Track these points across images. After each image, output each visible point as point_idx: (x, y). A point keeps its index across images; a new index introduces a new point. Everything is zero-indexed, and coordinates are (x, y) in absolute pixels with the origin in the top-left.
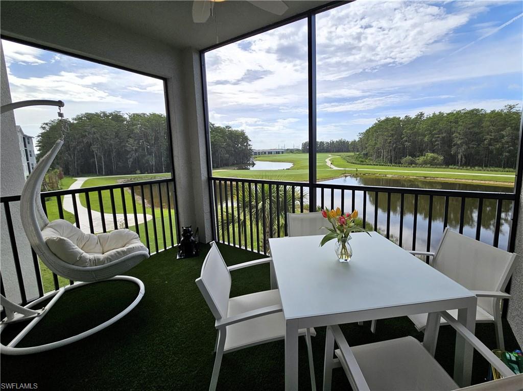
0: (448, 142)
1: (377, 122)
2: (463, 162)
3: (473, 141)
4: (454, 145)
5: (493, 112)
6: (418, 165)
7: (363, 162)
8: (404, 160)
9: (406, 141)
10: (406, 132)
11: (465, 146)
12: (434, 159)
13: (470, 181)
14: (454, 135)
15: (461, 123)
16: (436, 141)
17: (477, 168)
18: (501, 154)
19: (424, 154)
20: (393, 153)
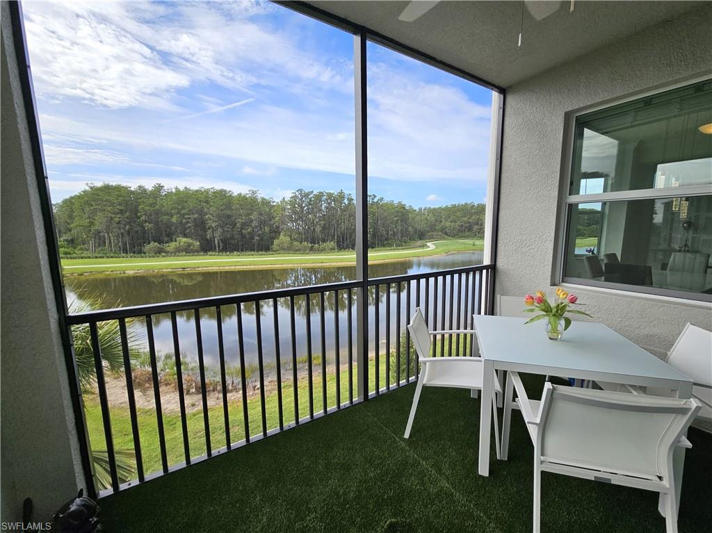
0: (201, 225)
1: (87, 188)
2: (221, 247)
3: (226, 224)
4: (209, 229)
5: (240, 195)
6: (169, 254)
7: (69, 253)
8: (147, 247)
9: (146, 221)
10: (143, 209)
11: (220, 230)
12: (189, 245)
13: (233, 268)
14: (207, 217)
15: (213, 204)
16: (188, 222)
17: (235, 253)
18: (253, 238)
19: (174, 240)
20: (127, 239)
